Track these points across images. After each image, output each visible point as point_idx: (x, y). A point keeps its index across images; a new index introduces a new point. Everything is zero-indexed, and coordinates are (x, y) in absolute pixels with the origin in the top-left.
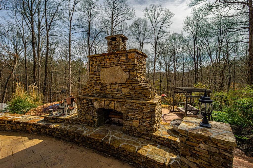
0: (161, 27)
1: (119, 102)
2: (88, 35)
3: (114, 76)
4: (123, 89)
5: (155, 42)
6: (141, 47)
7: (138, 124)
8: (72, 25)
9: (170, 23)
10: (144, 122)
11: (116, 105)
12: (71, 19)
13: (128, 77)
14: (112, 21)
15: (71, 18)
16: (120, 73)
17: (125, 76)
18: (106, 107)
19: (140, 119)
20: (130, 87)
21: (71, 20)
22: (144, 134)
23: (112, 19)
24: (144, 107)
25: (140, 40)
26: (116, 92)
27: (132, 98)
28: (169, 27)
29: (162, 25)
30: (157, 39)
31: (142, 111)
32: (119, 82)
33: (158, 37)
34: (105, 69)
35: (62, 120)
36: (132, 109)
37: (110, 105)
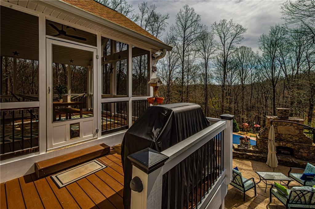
0: (231, 43)
1: (293, 144)
3: (288, 130)
4: (294, 138)
5: (224, 60)
7: (306, 155)
10: (310, 154)
11: (291, 145)
13: (299, 132)
14: (184, 42)
16: (294, 130)
17: (298, 132)
18: (283, 146)
19: (307, 153)
20: (300, 137)
22: (310, 160)
24: (311, 147)
26: (289, 139)
27: (301, 142)
28: (239, 43)
29: (232, 41)
30: (227, 56)
31: (309, 149)
32: (292, 134)
34: (282, 127)
35: (249, 151)
36: (303, 148)
37: (287, 145)
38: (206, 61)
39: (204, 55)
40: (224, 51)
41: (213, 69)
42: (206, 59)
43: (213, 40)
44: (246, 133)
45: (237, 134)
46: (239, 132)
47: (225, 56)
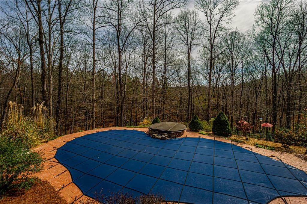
0: (219, 22)
2: (118, 33)
5: (211, 43)
6: (189, 50)
8: (96, 16)
9: (231, 16)
12: (96, 7)
14: (155, 10)
15: (95, 5)
21: (95, 9)
23: (155, 7)
25: (188, 41)
28: (229, 22)
29: (221, 18)
30: (214, 38)
33: (215, 36)
38: (189, 47)
39: (187, 39)
40: (211, 31)
41: (199, 62)
42: (189, 45)
43: (197, 21)
44: (245, 138)
45: (230, 142)
46: (233, 137)
47: (211, 38)
